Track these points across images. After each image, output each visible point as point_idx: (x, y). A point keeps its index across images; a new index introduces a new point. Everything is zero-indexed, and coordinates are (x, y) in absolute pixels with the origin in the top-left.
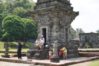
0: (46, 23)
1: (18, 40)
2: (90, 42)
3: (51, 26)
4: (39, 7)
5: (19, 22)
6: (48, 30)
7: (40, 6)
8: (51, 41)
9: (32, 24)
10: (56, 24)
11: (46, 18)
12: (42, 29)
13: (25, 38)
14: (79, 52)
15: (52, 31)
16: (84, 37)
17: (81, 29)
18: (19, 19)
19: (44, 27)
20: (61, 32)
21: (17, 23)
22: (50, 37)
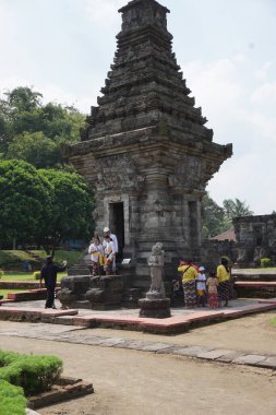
0: (123, 186)
1: (30, 242)
2: (270, 245)
3: (140, 194)
4: (96, 132)
5: (29, 182)
6: (130, 208)
7: (100, 128)
9: (75, 187)
12: (110, 204)
13: (53, 235)
14: (235, 279)
15: (143, 213)
16: (251, 229)
17: (241, 201)
18: (30, 172)
19: (116, 199)
20: (175, 213)
21: (23, 187)
22: (138, 230)
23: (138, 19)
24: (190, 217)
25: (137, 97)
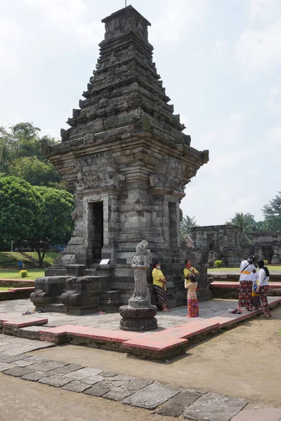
0: (103, 184)
1: (25, 246)
2: (221, 249)
3: (120, 194)
4: (77, 132)
5: (23, 195)
6: (110, 207)
7: (81, 129)
8: (121, 246)
9: (63, 200)
10: (136, 186)
11: (103, 166)
12: (89, 203)
13: (44, 239)
14: (211, 281)
15: (123, 212)
16: (205, 237)
18: (24, 186)
19: (95, 198)
21: (17, 199)
22: (117, 230)
23: (121, 28)
24: (170, 218)
25: (119, 98)
